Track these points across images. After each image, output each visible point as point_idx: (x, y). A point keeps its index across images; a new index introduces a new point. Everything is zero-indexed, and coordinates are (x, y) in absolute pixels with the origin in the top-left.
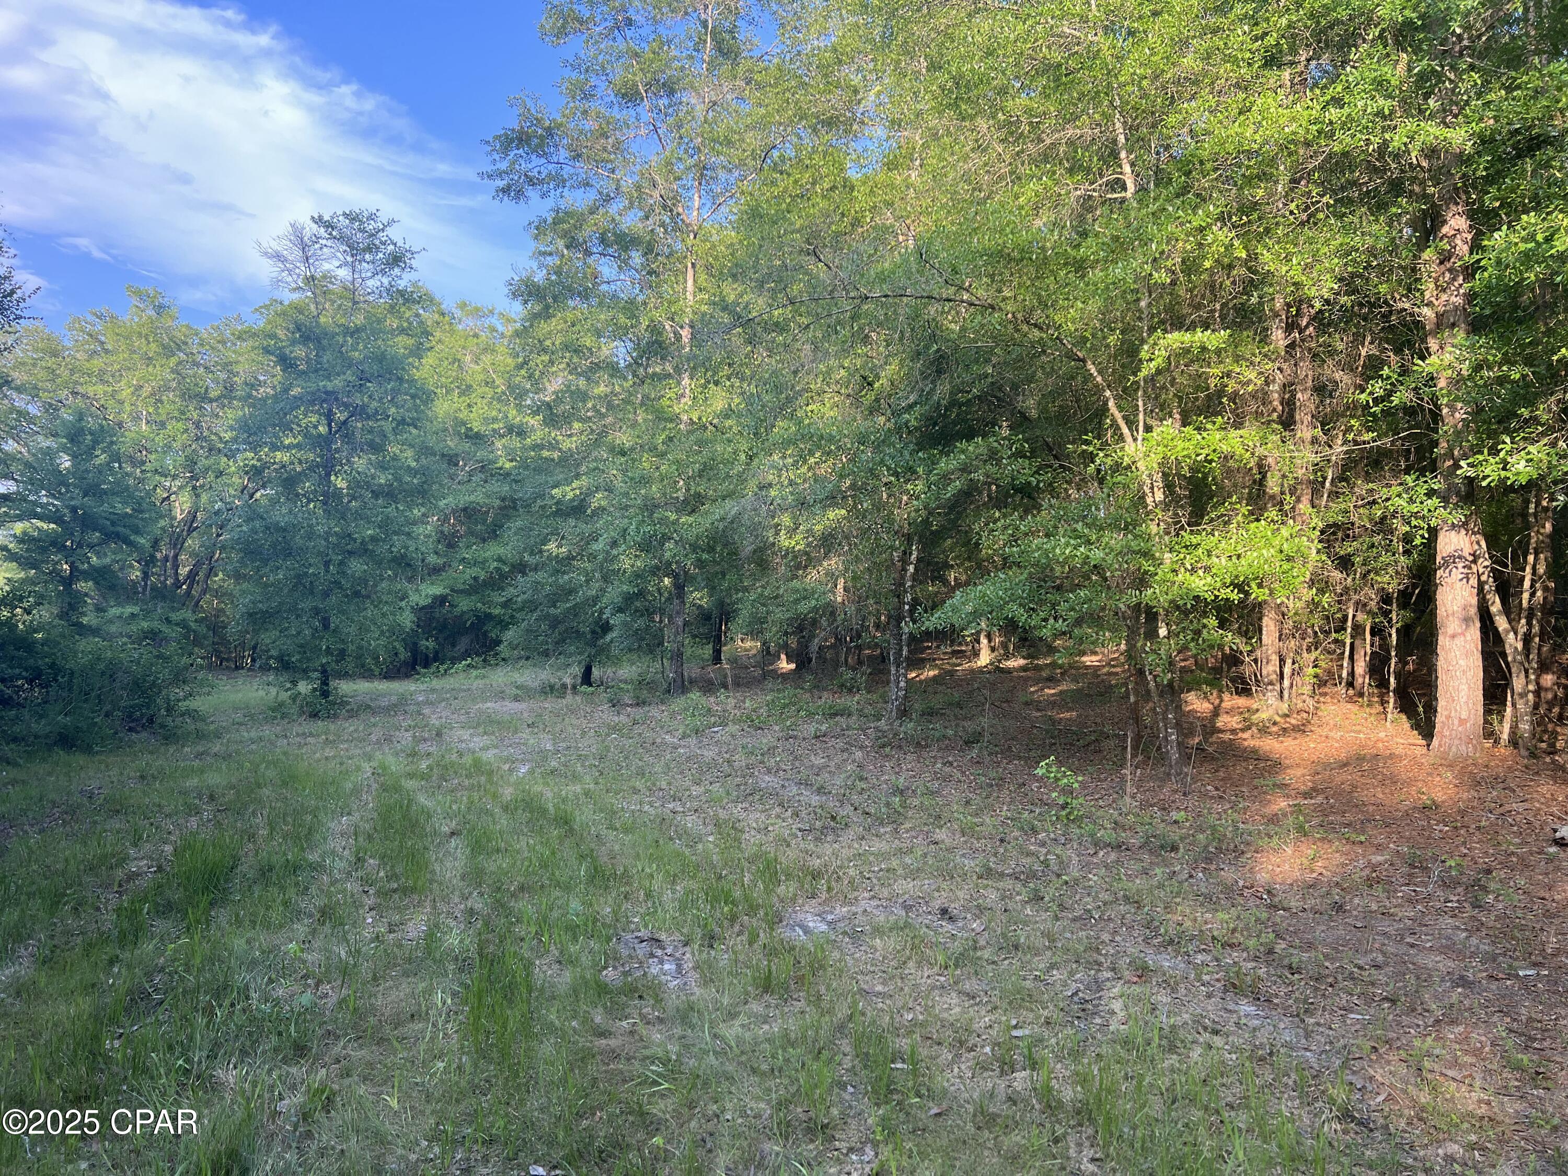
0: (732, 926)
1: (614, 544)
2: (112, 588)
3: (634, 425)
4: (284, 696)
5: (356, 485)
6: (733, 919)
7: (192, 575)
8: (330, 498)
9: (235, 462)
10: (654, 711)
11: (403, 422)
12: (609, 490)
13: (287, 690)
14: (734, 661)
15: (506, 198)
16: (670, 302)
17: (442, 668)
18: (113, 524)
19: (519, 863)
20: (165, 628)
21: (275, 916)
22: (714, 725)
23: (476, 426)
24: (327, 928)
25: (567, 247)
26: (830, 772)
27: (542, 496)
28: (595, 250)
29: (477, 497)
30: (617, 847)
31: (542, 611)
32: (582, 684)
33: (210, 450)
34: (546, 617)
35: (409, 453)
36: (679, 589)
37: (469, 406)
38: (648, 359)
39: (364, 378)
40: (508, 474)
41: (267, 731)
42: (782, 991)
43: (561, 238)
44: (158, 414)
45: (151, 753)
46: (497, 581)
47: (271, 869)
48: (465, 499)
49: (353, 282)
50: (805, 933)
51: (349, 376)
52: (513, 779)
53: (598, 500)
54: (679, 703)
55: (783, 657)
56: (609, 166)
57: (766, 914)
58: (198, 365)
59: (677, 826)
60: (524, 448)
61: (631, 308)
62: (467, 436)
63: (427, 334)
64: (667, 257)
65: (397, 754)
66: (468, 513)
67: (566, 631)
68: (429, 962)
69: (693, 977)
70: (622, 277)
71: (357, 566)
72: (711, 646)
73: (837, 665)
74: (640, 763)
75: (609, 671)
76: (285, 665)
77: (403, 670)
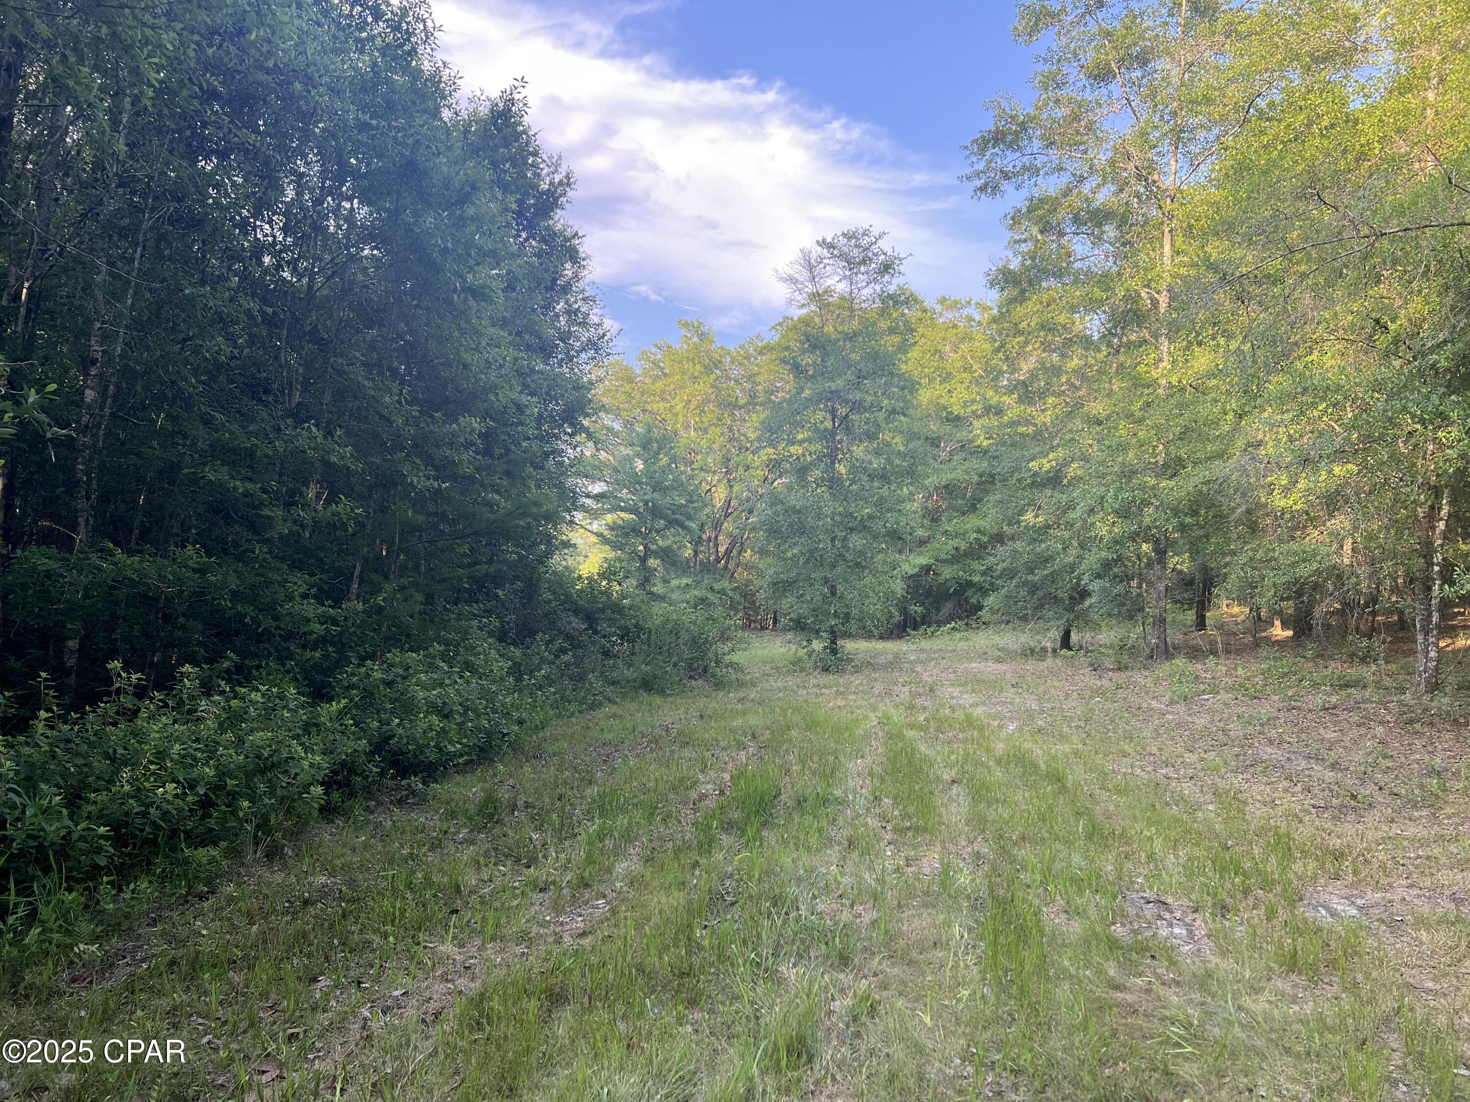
0: (1246, 898)
1: (1091, 511)
2: (673, 564)
3: (1110, 394)
4: (802, 652)
5: (853, 470)
6: (1246, 892)
7: (728, 552)
8: (833, 482)
9: (759, 457)
10: (1138, 677)
11: (893, 411)
12: (1085, 459)
13: (804, 648)
14: (1220, 627)
15: (983, 196)
16: (1146, 270)
17: (929, 631)
18: (673, 513)
19: (1018, 815)
20: (709, 595)
21: (813, 840)
22: (1203, 692)
23: (957, 410)
24: (855, 855)
25: (1042, 232)
26: (1345, 748)
27: (1018, 469)
28: (1068, 230)
29: (958, 475)
30: (1111, 808)
31: (1020, 578)
32: (1061, 648)
33: (740, 448)
34: (1024, 584)
35: (898, 439)
36: (1161, 553)
37: (949, 391)
38: (1123, 328)
39: (860, 376)
40: (986, 452)
41: (790, 682)
42: (1311, 973)
43: (1036, 224)
44: (702, 422)
45: (706, 697)
46: (977, 551)
47: (805, 801)
48: (946, 477)
49: (851, 293)
50: (1332, 915)
51: (850, 376)
52: (1003, 735)
53: (1074, 469)
54: (1164, 668)
55: (1278, 623)
56: (1082, 148)
57: (1285, 890)
58: (730, 379)
59: (1172, 792)
60: (1002, 426)
61: (1106, 281)
62: (948, 420)
63: (912, 331)
64: (1142, 226)
65: (897, 706)
66: (949, 489)
67: (1044, 597)
68: (945, 897)
69: (1207, 946)
70: (1096, 252)
71: (857, 541)
72: (1194, 611)
73: (1345, 633)
74: (1127, 727)
75: (1088, 636)
76: (799, 625)
77: (895, 631)
